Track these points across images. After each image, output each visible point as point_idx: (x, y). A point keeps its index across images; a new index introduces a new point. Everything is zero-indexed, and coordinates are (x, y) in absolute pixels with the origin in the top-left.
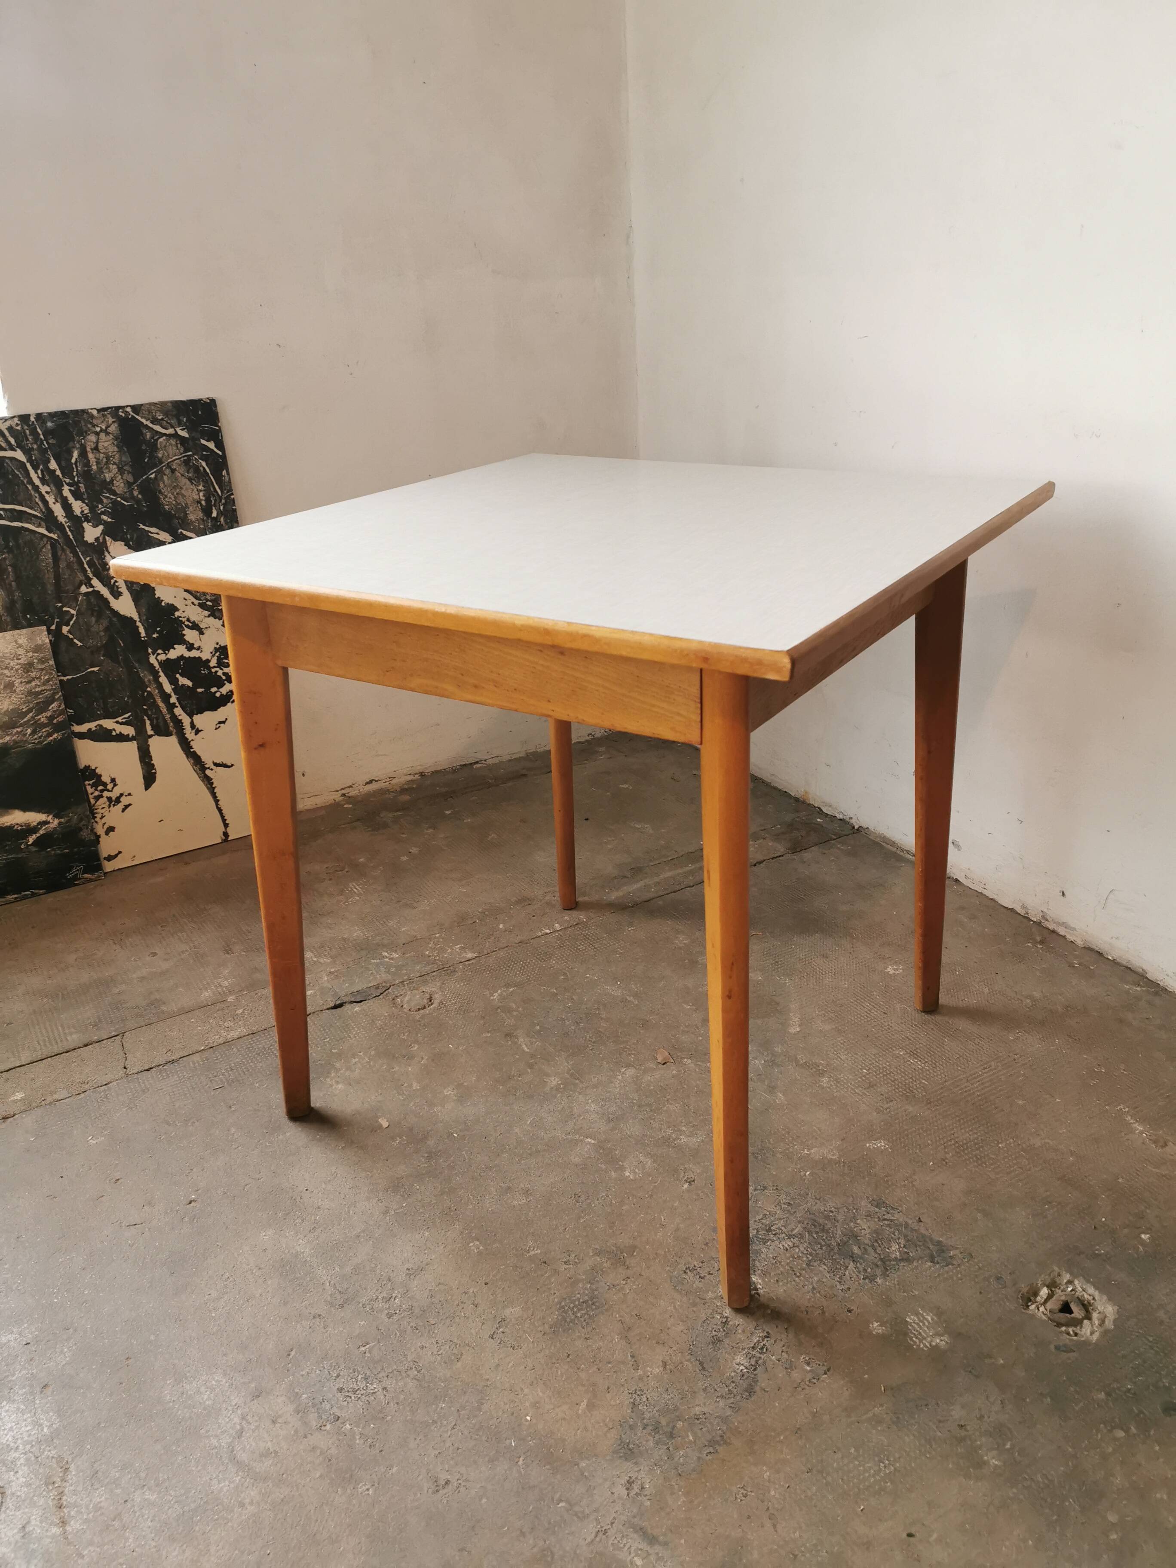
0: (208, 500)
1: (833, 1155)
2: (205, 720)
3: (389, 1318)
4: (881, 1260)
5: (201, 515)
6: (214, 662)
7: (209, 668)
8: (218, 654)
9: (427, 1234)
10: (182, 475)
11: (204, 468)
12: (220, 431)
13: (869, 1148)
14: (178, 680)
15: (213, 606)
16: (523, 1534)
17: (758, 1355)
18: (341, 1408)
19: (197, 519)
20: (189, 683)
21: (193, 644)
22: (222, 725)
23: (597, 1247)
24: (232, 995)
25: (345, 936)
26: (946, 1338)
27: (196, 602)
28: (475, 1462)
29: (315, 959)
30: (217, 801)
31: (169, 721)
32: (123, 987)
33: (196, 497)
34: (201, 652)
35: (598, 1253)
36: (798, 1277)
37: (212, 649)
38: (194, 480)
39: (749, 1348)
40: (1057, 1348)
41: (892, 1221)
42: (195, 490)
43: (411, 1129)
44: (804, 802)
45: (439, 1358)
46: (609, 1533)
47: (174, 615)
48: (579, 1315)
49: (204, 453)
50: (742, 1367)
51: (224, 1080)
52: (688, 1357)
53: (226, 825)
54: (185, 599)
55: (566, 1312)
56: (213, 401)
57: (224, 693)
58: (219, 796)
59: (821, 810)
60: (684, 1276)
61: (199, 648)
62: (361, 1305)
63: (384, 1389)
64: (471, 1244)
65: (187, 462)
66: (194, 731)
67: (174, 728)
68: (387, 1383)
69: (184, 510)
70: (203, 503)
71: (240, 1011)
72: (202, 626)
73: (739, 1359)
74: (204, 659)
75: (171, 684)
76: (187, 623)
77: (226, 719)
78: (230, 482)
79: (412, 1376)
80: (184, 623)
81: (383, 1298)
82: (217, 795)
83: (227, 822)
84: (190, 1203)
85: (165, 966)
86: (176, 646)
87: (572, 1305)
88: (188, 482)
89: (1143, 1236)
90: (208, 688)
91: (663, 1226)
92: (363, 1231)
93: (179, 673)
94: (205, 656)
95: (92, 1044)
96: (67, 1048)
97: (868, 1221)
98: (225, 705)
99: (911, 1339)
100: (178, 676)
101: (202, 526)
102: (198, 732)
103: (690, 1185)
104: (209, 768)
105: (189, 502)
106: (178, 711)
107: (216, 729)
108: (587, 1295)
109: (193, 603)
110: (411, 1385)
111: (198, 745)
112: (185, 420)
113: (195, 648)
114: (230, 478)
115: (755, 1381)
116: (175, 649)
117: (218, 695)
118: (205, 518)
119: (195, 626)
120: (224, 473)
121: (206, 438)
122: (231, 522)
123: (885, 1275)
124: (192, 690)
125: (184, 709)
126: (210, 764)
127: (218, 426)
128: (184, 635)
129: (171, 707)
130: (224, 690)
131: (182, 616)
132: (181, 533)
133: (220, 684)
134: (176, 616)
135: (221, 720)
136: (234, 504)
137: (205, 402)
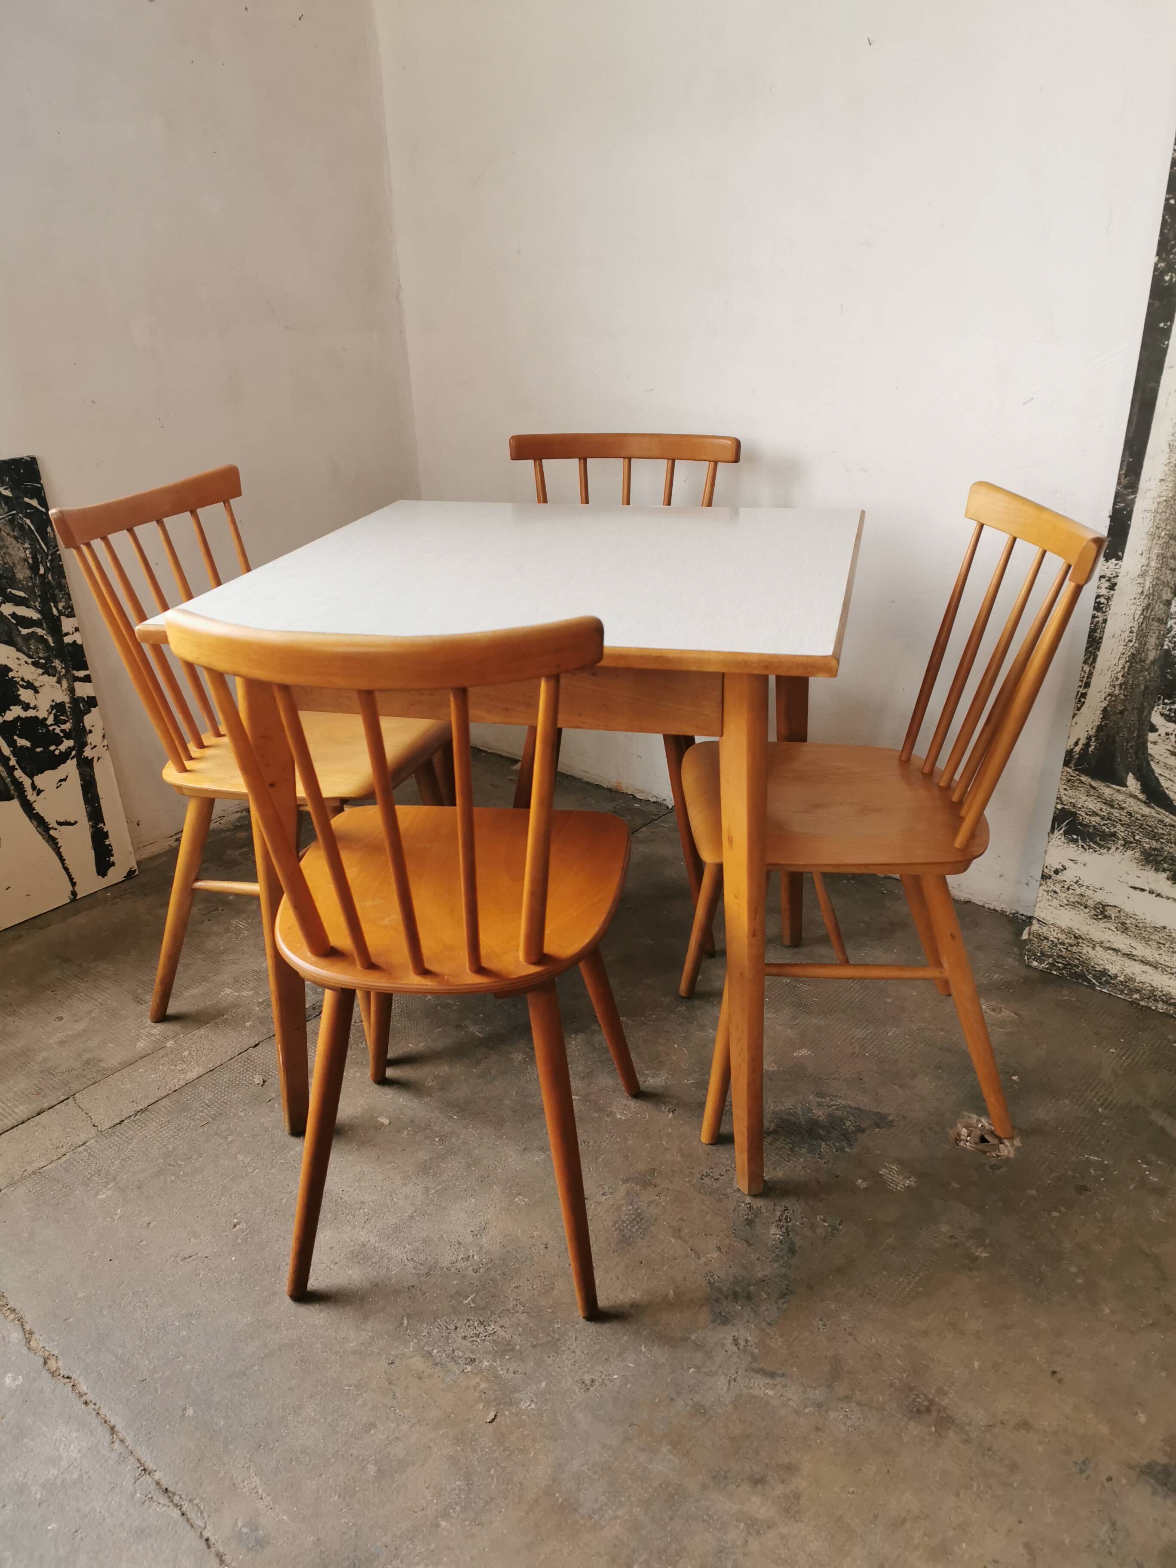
0: (34, 558)
1: (773, 1067)
2: (44, 780)
3: (476, 1272)
4: (843, 1135)
5: (28, 573)
6: (50, 721)
7: (47, 726)
8: (54, 711)
9: (473, 1200)
10: (8, 534)
11: (29, 526)
12: (42, 489)
13: (796, 1057)
14: (15, 741)
15: (46, 664)
16: (672, 1400)
17: (785, 1224)
18: (473, 1352)
19: (25, 578)
20: (28, 744)
21: (29, 704)
22: (63, 783)
23: (622, 1177)
24: (168, 1040)
25: (255, 968)
26: (912, 1178)
27: (29, 661)
28: (607, 1359)
29: (237, 994)
30: (62, 861)
31: (10, 785)
32: (44, 1054)
33: (23, 555)
34: (38, 710)
35: (626, 1181)
36: (789, 1161)
37: (48, 707)
38: (20, 538)
39: (776, 1221)
40: (991, 1167)
41: (837, 1105)
42: (21, 548)
43: (412, 1121)
44: (617, 791)
45: (536, 1292)
46: (738, 1380)
47: (8, 676)
48: (634, 1230)
49: (28, 511)
50: (778, 1236)
51: (206, 1117)
52: (735, 1239)
53: (74, 884)
54: (18, 659)
55: (623, 1230)
56: (33, 460)
57: (63, 750)
58: (65, 854)
59: (634, 797)
60: (703, 1181)
61: (35, 708)
62: (445, 1269)
63: (502, 1327)
64: (516, 1199)
65: (12, 521)
66: (35, 792)
67: (15, 791)
68: (501, 1323)
69: (11, 569)
70: (30, 561)
71: (187, 1053)
72: (37, 684)
73: (773, 1230)
75: (9, 746)
76: (21, 683)
77: (67, 776)
78: (54, 538)
79: (520, 1311)
80: (18, 683)
81: (462, 1259)
82: (63, 854)
83: (74, 881)
84: (235, 1226)
85: (80, 1026)
86: (12, 708)
87: (625, 1225)
88: (14, 541)
89: (1013, 1078)
90: (46, 748)
91: (667, 1149)
92: (415, 1211)
93: (17, 735)
94: (42, 714)
95: (43, 1112)
96: (20, 1120)
97: (820, 1110)
98: (64, 762)
99: (889, 1185)
100: (16, 737)
101: (30, 584)
102: (39, 792)
103: (673, 1113)
104: (53, 828)
105: (16, 562)
106: (18, 773)
107: (57, 787)
108: (633, 1214)
109: (26, 662)
110: (523, 1317)
111: (39, 807)
112: (7, 479)
113: (31, 708)
115: (792, 1243)
116: (11, 710)
117: (57, 752)
118: (33, 576)
119: (30, 686)
120: (49, 529)
121: (29, 495)
122: (59, 577)
123: (850, 1145)
124: (31, 750)
125: (24, 771)
126: (53, 824)
127: (40, 484)
128: (20, 695)
129: (11, 770)
130: (63, 747)
131: (16, 676)
132: (10, 592)
133: (59, 742)
134: (10, 677)
135: (62, 778)
136: (60, 560)
137: (26, 460)
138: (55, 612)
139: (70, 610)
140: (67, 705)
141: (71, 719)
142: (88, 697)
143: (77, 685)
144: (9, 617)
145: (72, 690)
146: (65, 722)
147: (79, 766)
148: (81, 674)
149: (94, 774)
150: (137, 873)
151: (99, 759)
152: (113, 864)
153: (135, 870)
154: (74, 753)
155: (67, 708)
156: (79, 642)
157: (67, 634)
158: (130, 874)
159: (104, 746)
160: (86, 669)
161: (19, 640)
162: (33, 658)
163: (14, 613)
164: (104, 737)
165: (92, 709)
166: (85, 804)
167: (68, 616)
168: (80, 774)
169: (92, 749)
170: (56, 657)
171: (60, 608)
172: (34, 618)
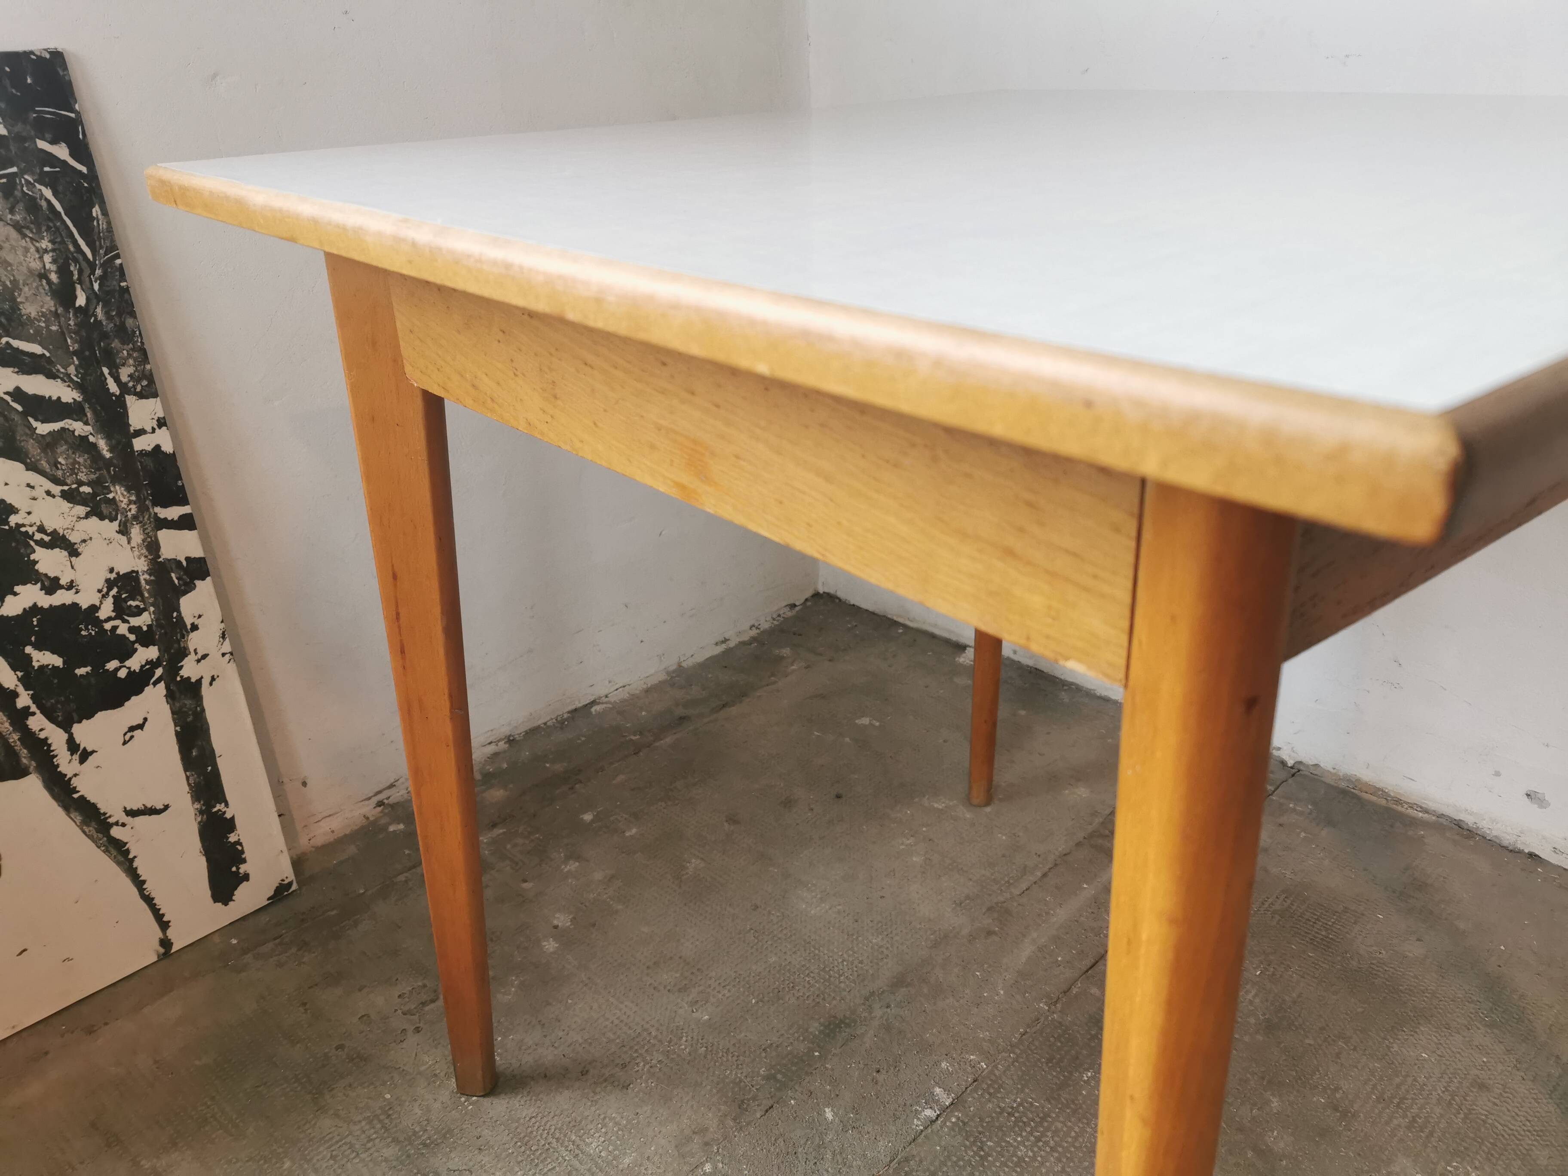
0: (63, 271)
2: (99, 728)
5: (49, 303)
6: (106, 610)
7: (98, 623)
8: (114, 591)
11: (48, 202)
12: (78, 121)
14: (29, 658)
15: (94, 495)
19: (44, 315)
20: (57, 661)
21: (57, 579)
22: (137, 733)
27: (56, 489)
30: (139, 883)
31: (18, 746)
33: (36, 265)
34: (77, 592)
37: (100, 584)
38: (28, 228)
42: (33, 250)
47: (8, 523)
49: (47, 169)
53: (164, 925)
54: (28, 485)
56: (57, 57)
57: (136, 667)
58: (143, 872)
61: (70, 586)
66: (76, 757)
67: (32, 759)
69: (10, 294)
70: (54, 277)
72: (74, 538)
74: (84, 606)
75: (14, 668)
76: (38, 536)
77: (145, 719)
78: (110, 229)
80: (31, 537)
82: (139, 872)
83: (165, 919)
86: (17, 589)
88: (14, 234)
90: (98, 665)
93: (30, 644)
94: (85, 600)
98: (139, 691)
100: (28, 649)
101: (54, 328)
102: (85, 756)
104: (117, 824)
105: (21, 279)
106: (37, 722)
107: (125, 743)
109: (48, 493)
111: (88, 783)
113: (62, 587)
114: (109, 223)
116: (15, 594)
117: (122, 674)
118: (60, 310)
119: (58, 541)
120: (96, 211)
121: (47, 135)
122: (120, 314)
124: (64, 674)
125: (51, 717)
126: (117, 815)
127: (78, 113)
128: (35, 562)
129: (19, 718)
130: (135, 663)
131: (26, 522)
132: (7, 343)
133: (125, 651)
134: (12, 524)
135: (134, 724)
136: (123, 276)
137: (40, 58)
138: (113, 387)
139: (145, 383)
140: (143, 578)
141: (153, 605)
142: (188, 559)
143: (164, 535)
144: (8, 398)
145: (153, 547)
146: (138, 612)
147: (170, 696)
148: (173, 513)
149: (203, 710)
150: (294, 887)
151: (213, 679)
152: (246, 877)
153: (290, 884)
154: (159, 672)
155: (143, 582)
156: (168, 447)
157: (140, 432)
158: (281, 892)
159: (223, 655)
160: (184, 502)
161: (33, 449)
162: (64, 483)
163: (18, 389)
164: (223, 636)
165: (197, 582)
166: (186, 770)
167: (141, 396)
168: (173, 713)
169: (198, 661)
170: (115, 480)
171: (124, 378)
172: (64, 400)
